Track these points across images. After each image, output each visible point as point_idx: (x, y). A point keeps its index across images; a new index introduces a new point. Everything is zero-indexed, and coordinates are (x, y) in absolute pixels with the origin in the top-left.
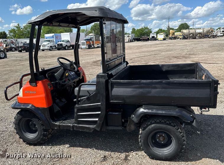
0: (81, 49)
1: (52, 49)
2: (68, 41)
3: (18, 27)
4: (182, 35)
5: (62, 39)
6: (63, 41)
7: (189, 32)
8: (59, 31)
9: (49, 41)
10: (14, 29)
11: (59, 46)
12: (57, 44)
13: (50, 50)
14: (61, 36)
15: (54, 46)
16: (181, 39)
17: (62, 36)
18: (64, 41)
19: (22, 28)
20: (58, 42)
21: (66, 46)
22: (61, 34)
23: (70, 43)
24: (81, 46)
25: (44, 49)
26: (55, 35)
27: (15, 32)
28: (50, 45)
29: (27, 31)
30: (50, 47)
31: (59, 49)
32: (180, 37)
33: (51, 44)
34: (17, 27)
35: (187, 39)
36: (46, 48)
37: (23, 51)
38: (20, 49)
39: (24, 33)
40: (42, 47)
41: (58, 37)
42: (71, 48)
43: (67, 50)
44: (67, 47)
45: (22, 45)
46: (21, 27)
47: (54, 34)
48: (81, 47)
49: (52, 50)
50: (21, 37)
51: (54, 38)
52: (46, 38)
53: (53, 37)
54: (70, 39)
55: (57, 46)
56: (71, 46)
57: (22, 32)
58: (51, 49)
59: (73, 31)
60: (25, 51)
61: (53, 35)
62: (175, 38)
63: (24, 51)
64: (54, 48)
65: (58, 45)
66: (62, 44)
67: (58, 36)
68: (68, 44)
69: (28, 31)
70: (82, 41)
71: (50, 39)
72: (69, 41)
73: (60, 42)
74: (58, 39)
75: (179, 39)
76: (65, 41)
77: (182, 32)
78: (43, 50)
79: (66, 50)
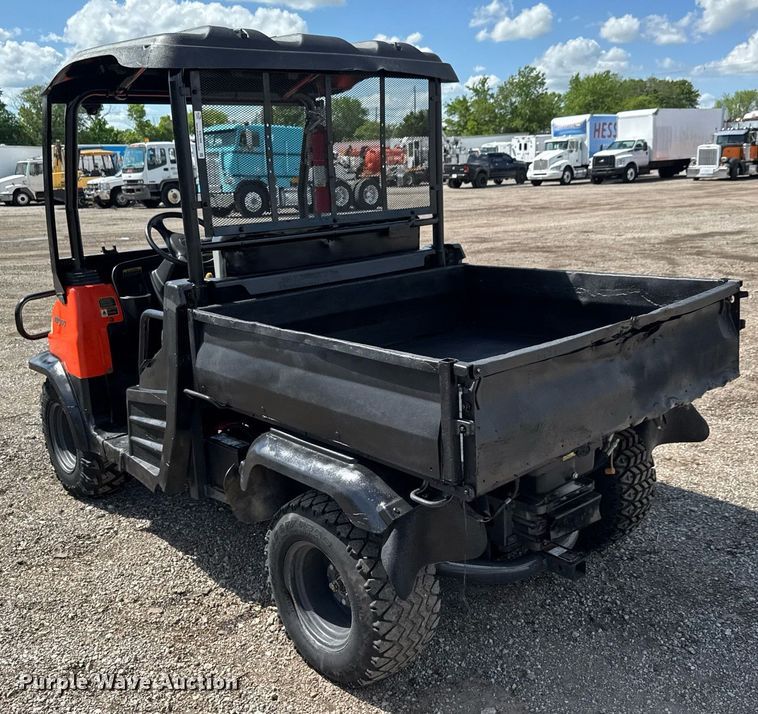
0: (697, 179)
1: (573, 178)
2: (642, 146)
3: (481, 92)
5: (619, 139)
6: (622, 145)
8: (633, 103)
9: (564, 145)
10: (465, 99)
11: (599, 168)
12: (591, 159)
13: (562, 182)
14: (615, 124)
15: (582, 166)
17: (619, 122)
18: (625, 146)
19: (492, 96)
20: (601, 149)
21: (632, 165)
22: (620, 114)
23: (650, 154)
24: (697, 167)
25: (540, 177)
26: (591, 119)
27: (467, 109)
28: (563, 162)
29: (508, 104)
30: (565, 171)
31: (598, 179)
33: (572, 159)
34: (475, 90)
36: (549, 172)
37: (463, 185)
38: (454, 176)
39: (496, 115)
40: (535, 168)
41: (604, 130)
42: (655, 173)
43: (633, 181)
44: (635, 170)
45: (463, 160)
46: (490, 92)
47: (587, 117)
48: (697, 171)
49: (569, 184)
50: (485, 128)
51: (585, 132)
52: (556, 134)
53: (582, 128)
54: (651, 136)
55: (590, 167)
56: (653, 165)
57: (490, 110)
58: (567, 177)
59: (699, 100)
60: (470, 185)
61: (585, 122)
63: (466, 182)
64: (580, 176)
65: (597, 159)
66: (613, 157)
67: (604, 124)
68: (641, 159)
69: (512, 104)
70: (703, 147)
71: (570, 138)
72: (645, 144)
73: (610, 148)
74: (603, 137)
76: (628, 144)
78: (536, 183)
79: (627, 181)
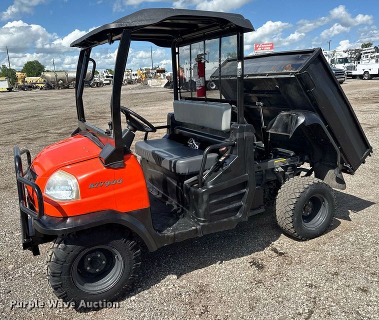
4: (45, 81)
7: (56, 76)
16: (42, 88)
32: (40, 85)
35: (54, 89)
62: (31, 87)
75: (37, 90)
77: (44, 77)
